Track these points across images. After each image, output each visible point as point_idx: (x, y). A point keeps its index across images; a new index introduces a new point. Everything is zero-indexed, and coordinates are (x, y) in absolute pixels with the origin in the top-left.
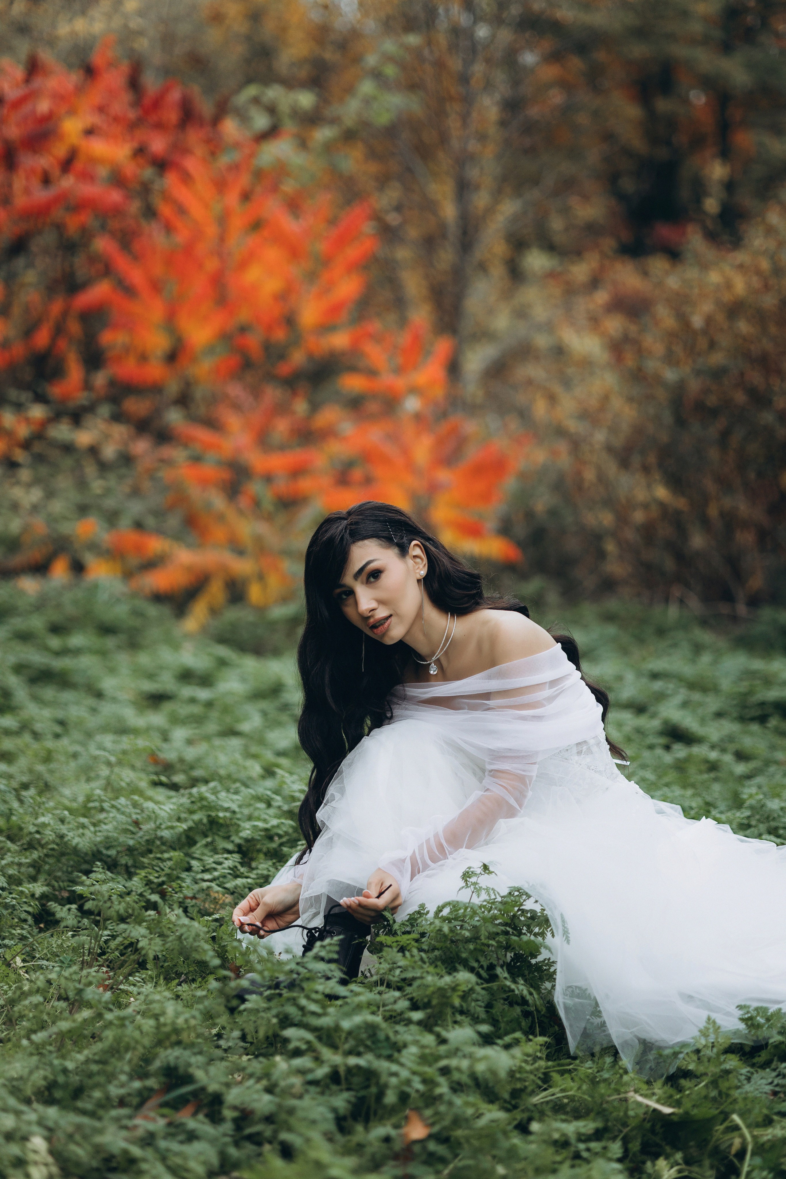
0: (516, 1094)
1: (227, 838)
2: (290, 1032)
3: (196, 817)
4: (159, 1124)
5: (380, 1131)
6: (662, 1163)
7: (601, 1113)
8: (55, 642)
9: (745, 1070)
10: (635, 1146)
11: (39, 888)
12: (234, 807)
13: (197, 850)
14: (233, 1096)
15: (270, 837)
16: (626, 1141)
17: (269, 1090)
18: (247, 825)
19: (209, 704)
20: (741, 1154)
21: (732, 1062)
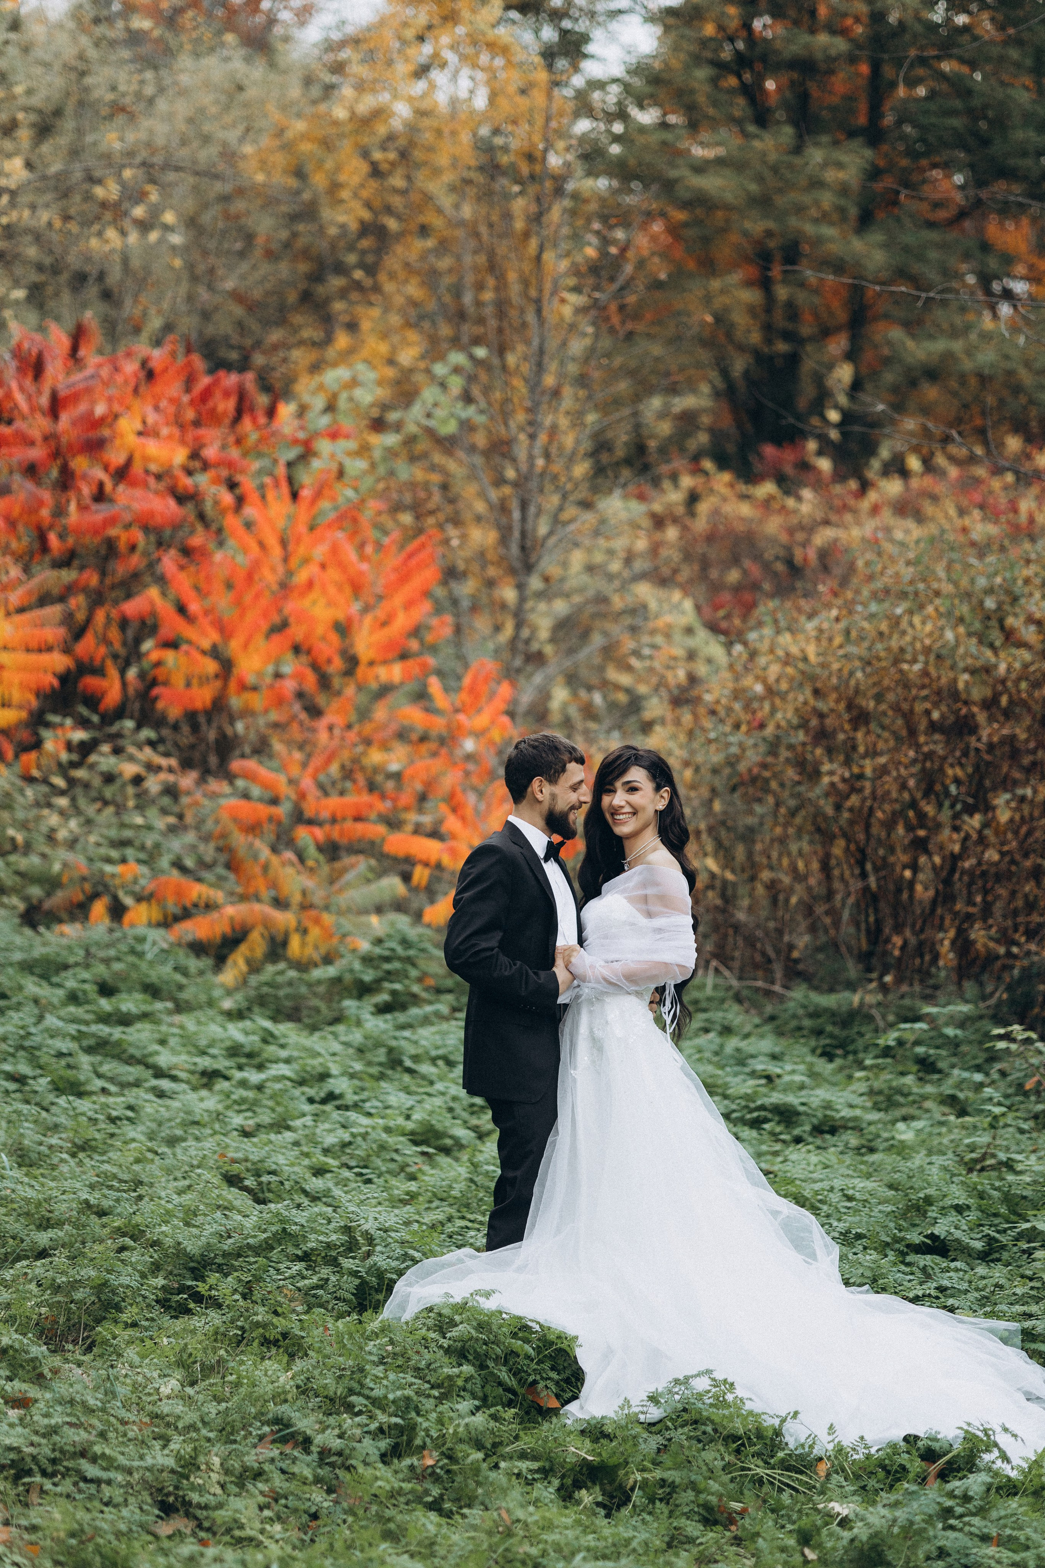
0: (495, 1445)
1: (297, 1246)
2: (353, 1399)
3: (274, 1229)
4: (275, 1453)
5: (407, 1462)
6: (584, 1492)
7: (550, 1459)
8: (105, 1005)
9: (645, 1435)
10: (569, 1481)
11: (160, 1281)
12: (303, 1221)
13: (274, 1254)
14: (319, 1439)
15: (329, 1246)
16: (563, 1477)
17: (341, 1436)
18: (313, 1237)
19: (260, 1088)
20: (632, 1489)
21: (638, 1429)
